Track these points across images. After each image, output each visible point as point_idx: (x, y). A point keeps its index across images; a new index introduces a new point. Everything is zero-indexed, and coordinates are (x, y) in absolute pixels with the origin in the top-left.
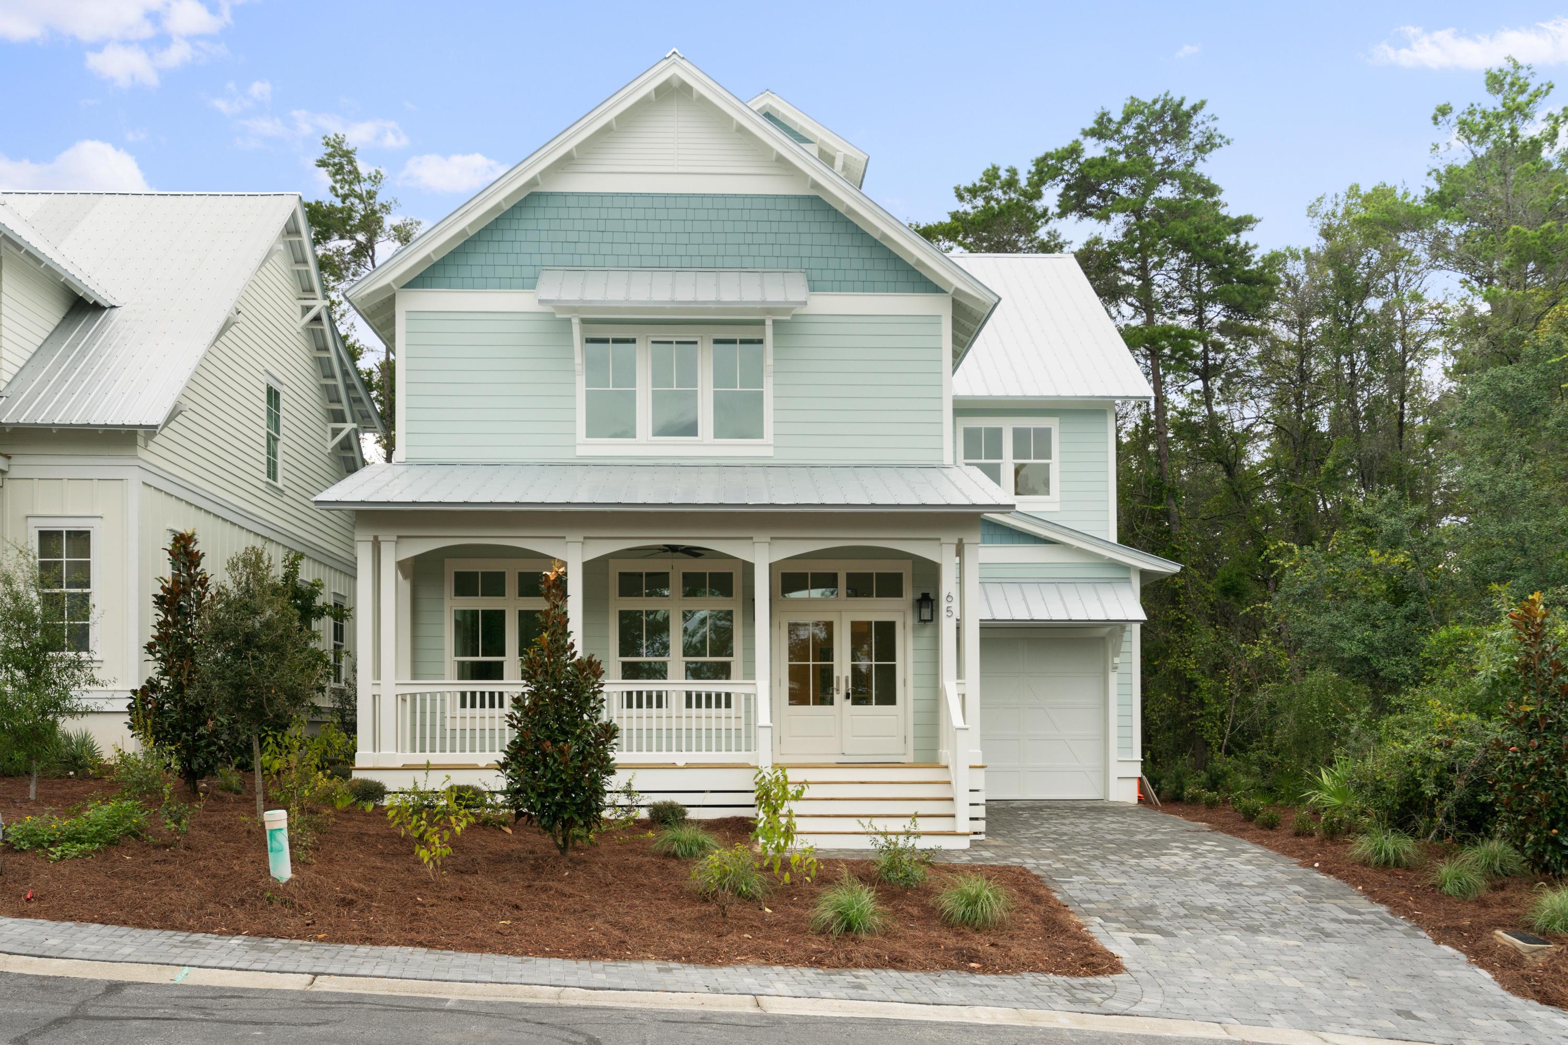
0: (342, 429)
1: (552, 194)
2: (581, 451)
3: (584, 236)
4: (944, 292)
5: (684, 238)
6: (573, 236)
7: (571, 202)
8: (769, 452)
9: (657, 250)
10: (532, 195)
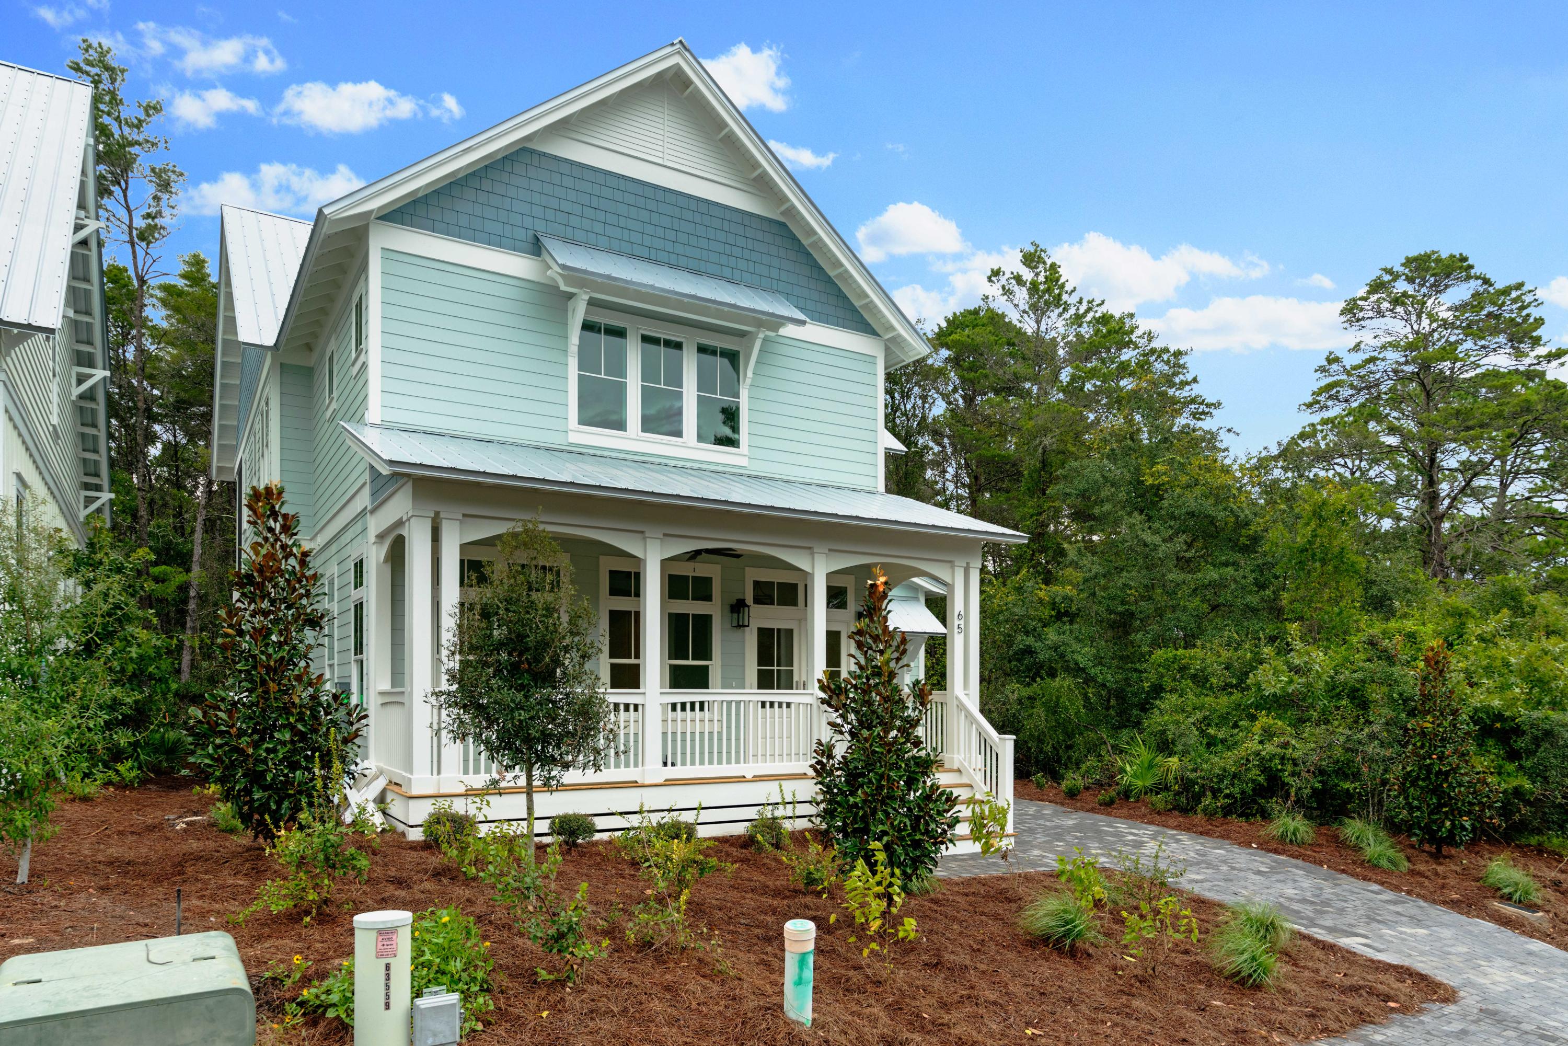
0: (92, 376)
1: (545, 155)
2: (574, 438)
3: (577, 209)
4: (878, 335)
5: (671, 235)
6: (565, 206)
7: (565, 169)
8: (743, 462)
9: (647, 241)
10: (524, 150)
